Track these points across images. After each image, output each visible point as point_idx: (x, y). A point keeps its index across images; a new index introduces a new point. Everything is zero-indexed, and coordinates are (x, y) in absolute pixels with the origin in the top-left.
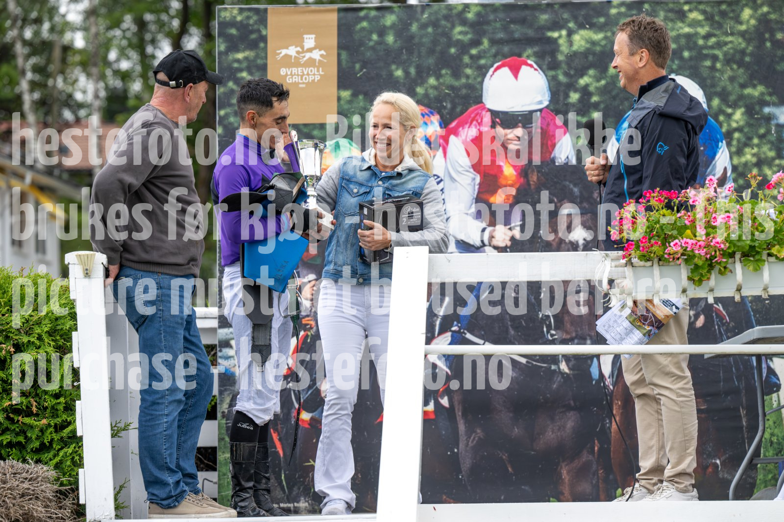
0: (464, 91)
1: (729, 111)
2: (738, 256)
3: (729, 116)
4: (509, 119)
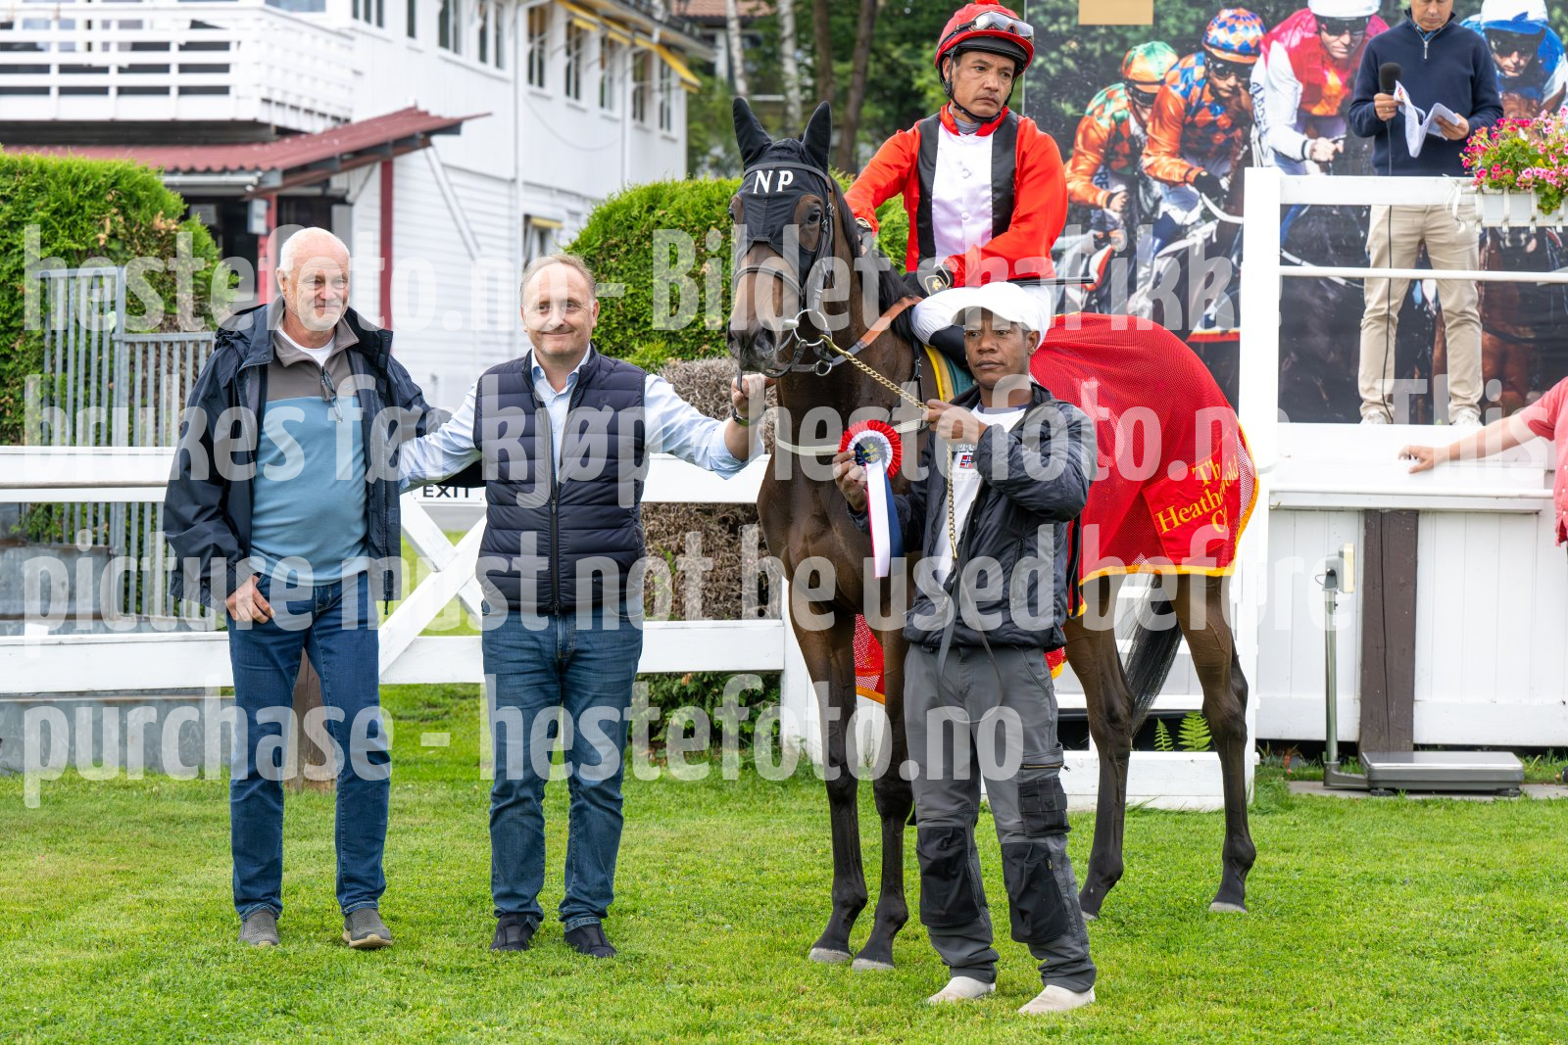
4: (1336, 26)
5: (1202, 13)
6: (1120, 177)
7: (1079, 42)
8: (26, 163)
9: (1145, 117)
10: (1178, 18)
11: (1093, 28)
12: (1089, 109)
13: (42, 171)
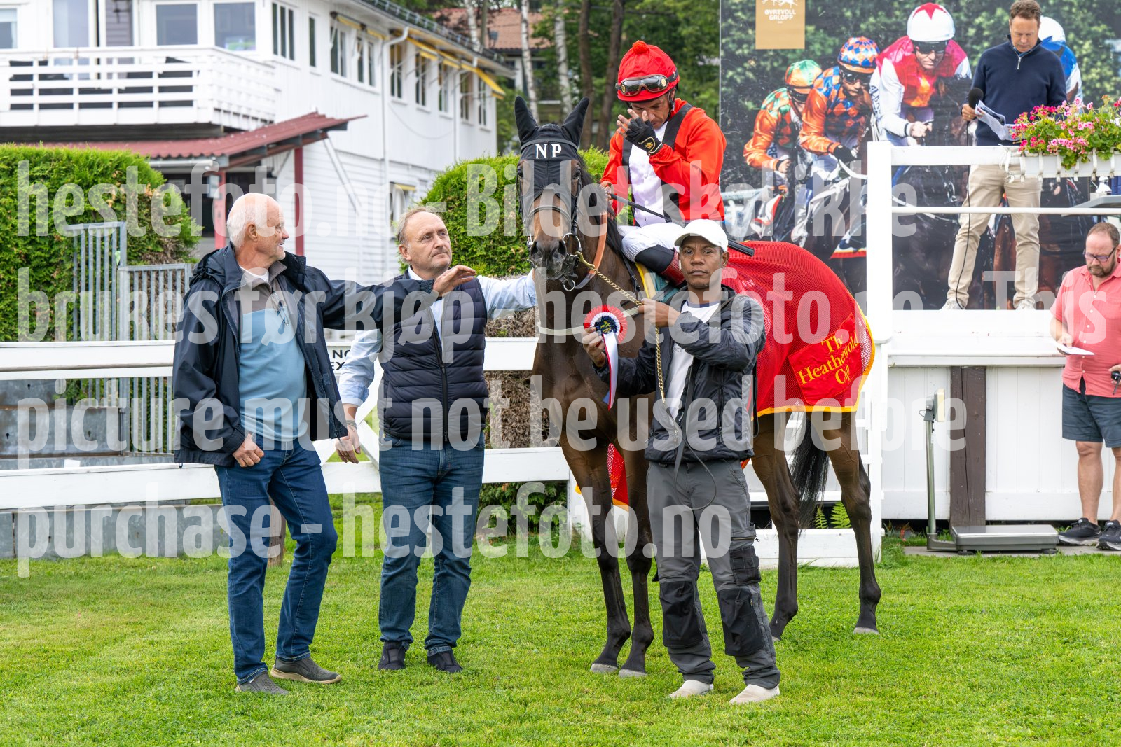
0: (894, 27)
1: (1081, 42)
2: (1094, 150)
3: (1080, 46)
4: (925, 47)
5: (837, 41)
6: (785, 150)
7: (757, 61)
8: (58, 154)
9: (801, 109)
10: (822, 44)
11: (765, 51)
12: (763, 106)
13: (69, 159)
